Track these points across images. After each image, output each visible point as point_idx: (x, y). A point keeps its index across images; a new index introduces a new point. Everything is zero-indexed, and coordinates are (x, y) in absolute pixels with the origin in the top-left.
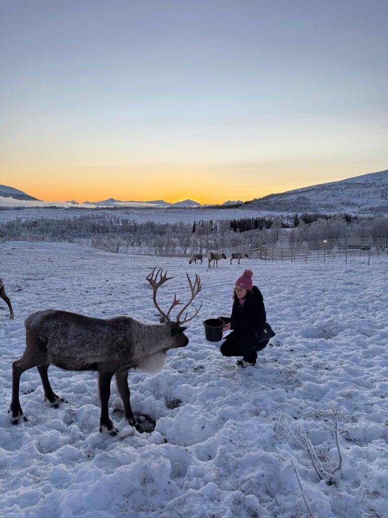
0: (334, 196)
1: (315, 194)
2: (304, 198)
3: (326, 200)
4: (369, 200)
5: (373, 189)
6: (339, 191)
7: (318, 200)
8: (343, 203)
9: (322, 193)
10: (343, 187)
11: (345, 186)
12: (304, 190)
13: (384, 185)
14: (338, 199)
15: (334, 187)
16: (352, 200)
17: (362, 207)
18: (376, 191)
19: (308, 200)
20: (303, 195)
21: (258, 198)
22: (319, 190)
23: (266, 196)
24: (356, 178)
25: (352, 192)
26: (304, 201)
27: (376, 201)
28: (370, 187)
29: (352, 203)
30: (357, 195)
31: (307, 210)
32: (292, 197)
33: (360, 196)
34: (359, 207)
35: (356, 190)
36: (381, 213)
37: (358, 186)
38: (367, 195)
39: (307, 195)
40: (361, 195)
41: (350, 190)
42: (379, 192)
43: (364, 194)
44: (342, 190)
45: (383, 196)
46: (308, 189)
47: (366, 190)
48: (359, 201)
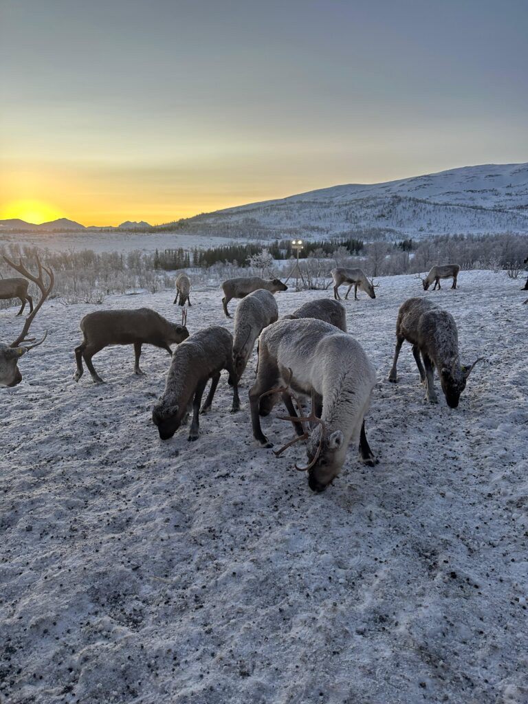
1: (264, 215)
2: (253, 221)
3: (280, 224)
4: (333, 224)
5: (333, 210)
6: (294, 212)
7: (271, 223)
8: (305, 228)
9: (273, 214)
10: (297, 206)
11: (299, 205)
12: (240, 210)
13: (346, 205)
14: (294, 221)
15: (286, 206)
16: (313, 224)
17: (330, 233)
18: (338, 212)
19: (258, 222)
20: (251, 216)
21: (185, 218)
22: (267, 210)
24: (302, 195)
25: (310, 213)
26: (255, 224)
27: (341, 224)
28: (329, 207)
29: (317, 228)
30: (317, 217)
31: (268, 235)
32: (235, 218)
33: (320, 218)
34: (327, 233)
35: (314, 211)
37: (314, 206)
38: (328, 217)
39: (256, 216)
40: (322, 217)
41: (307, 210)
42: (342, 214)
43: (325, 216)
44: (298, 211)
45: (347, 219)
46: (245, 209)
47: (326, 211)
48: (321, 224)
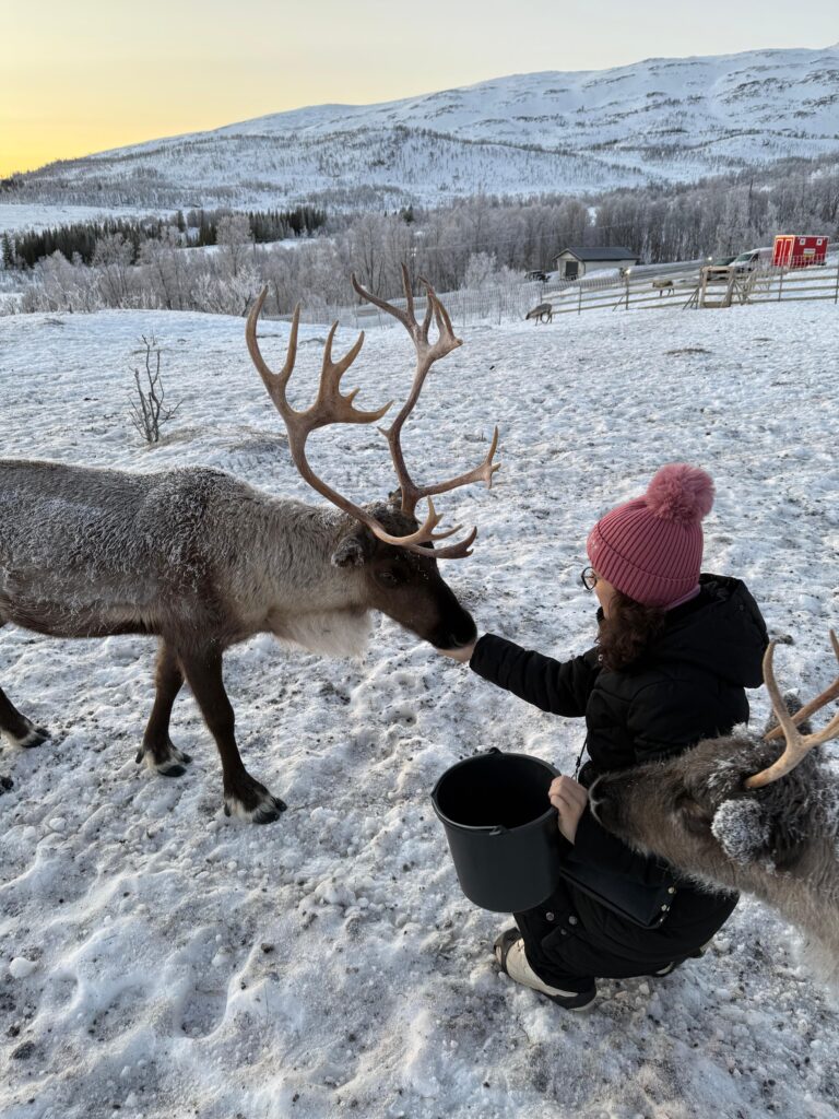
0: (221, 167)
1: (172, 161)
2: (152, 173)
3: (203, 178)
4: (298, 178)
5: (296, 152)
6: (228, 156)
7: (186, 177)
8: (248, 185)
9: (190, 160)
10: (233, 144)
11: (236, 142)
12: (134, 151)
13: (318, 143)
15: (213, 145)
16: (263, 178)
17: (291, 194)
18: (305, 155)
19: (162, 176)
20: (148, 163)
21: (23, 171)
22: (179, 151)
23: (44, 166)
24: (246, 123)
25: (257, 158)
26: (154, 179)
27: (311, 178)
28: (288, 146)
29: (269, 185)
30: (269, 164)
31: (177, 201)
32: (119, 168)
33: (274, 166)
34: (286, 194)
35: (264, 153)
36: (336, 206)
37: (264, 144)
38: (288, 165)
39: (156, 163)
40: (277, 165)
41: (251, 152)
42: (313, 159)
43: (282, 163)
44: (234, 154)
45: (321, 168)
47: (284, 154)
48: (276, 178)
